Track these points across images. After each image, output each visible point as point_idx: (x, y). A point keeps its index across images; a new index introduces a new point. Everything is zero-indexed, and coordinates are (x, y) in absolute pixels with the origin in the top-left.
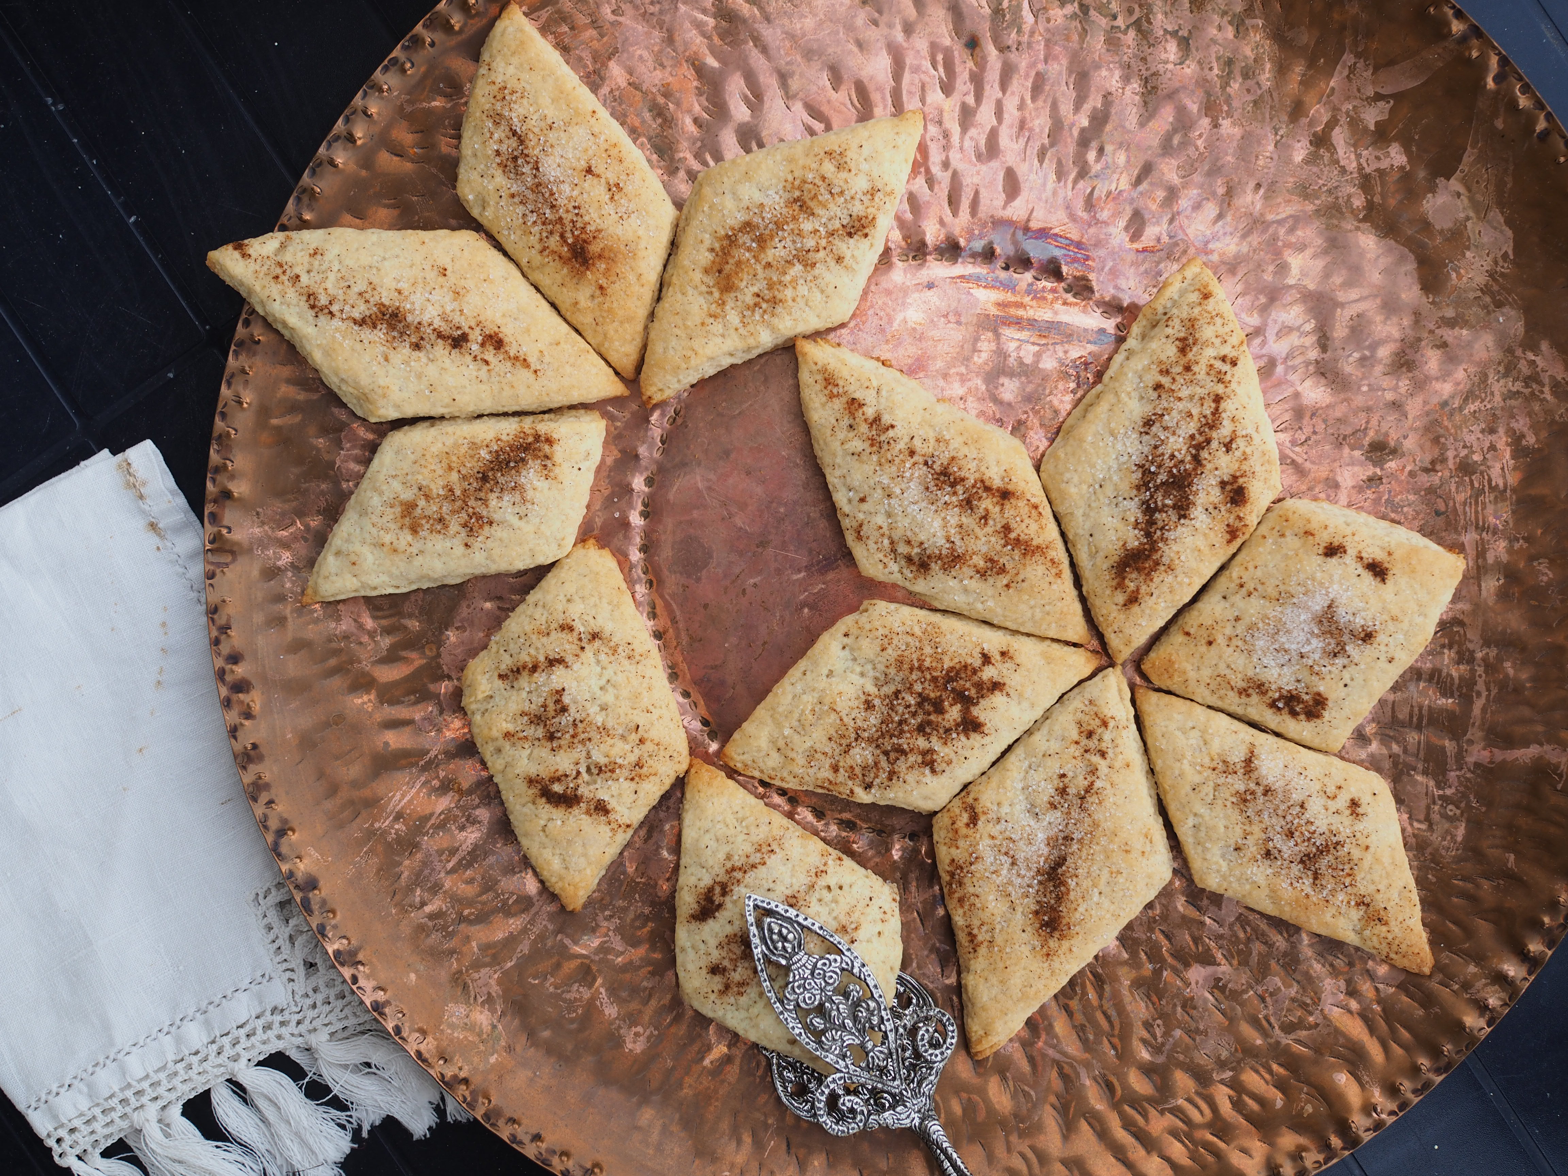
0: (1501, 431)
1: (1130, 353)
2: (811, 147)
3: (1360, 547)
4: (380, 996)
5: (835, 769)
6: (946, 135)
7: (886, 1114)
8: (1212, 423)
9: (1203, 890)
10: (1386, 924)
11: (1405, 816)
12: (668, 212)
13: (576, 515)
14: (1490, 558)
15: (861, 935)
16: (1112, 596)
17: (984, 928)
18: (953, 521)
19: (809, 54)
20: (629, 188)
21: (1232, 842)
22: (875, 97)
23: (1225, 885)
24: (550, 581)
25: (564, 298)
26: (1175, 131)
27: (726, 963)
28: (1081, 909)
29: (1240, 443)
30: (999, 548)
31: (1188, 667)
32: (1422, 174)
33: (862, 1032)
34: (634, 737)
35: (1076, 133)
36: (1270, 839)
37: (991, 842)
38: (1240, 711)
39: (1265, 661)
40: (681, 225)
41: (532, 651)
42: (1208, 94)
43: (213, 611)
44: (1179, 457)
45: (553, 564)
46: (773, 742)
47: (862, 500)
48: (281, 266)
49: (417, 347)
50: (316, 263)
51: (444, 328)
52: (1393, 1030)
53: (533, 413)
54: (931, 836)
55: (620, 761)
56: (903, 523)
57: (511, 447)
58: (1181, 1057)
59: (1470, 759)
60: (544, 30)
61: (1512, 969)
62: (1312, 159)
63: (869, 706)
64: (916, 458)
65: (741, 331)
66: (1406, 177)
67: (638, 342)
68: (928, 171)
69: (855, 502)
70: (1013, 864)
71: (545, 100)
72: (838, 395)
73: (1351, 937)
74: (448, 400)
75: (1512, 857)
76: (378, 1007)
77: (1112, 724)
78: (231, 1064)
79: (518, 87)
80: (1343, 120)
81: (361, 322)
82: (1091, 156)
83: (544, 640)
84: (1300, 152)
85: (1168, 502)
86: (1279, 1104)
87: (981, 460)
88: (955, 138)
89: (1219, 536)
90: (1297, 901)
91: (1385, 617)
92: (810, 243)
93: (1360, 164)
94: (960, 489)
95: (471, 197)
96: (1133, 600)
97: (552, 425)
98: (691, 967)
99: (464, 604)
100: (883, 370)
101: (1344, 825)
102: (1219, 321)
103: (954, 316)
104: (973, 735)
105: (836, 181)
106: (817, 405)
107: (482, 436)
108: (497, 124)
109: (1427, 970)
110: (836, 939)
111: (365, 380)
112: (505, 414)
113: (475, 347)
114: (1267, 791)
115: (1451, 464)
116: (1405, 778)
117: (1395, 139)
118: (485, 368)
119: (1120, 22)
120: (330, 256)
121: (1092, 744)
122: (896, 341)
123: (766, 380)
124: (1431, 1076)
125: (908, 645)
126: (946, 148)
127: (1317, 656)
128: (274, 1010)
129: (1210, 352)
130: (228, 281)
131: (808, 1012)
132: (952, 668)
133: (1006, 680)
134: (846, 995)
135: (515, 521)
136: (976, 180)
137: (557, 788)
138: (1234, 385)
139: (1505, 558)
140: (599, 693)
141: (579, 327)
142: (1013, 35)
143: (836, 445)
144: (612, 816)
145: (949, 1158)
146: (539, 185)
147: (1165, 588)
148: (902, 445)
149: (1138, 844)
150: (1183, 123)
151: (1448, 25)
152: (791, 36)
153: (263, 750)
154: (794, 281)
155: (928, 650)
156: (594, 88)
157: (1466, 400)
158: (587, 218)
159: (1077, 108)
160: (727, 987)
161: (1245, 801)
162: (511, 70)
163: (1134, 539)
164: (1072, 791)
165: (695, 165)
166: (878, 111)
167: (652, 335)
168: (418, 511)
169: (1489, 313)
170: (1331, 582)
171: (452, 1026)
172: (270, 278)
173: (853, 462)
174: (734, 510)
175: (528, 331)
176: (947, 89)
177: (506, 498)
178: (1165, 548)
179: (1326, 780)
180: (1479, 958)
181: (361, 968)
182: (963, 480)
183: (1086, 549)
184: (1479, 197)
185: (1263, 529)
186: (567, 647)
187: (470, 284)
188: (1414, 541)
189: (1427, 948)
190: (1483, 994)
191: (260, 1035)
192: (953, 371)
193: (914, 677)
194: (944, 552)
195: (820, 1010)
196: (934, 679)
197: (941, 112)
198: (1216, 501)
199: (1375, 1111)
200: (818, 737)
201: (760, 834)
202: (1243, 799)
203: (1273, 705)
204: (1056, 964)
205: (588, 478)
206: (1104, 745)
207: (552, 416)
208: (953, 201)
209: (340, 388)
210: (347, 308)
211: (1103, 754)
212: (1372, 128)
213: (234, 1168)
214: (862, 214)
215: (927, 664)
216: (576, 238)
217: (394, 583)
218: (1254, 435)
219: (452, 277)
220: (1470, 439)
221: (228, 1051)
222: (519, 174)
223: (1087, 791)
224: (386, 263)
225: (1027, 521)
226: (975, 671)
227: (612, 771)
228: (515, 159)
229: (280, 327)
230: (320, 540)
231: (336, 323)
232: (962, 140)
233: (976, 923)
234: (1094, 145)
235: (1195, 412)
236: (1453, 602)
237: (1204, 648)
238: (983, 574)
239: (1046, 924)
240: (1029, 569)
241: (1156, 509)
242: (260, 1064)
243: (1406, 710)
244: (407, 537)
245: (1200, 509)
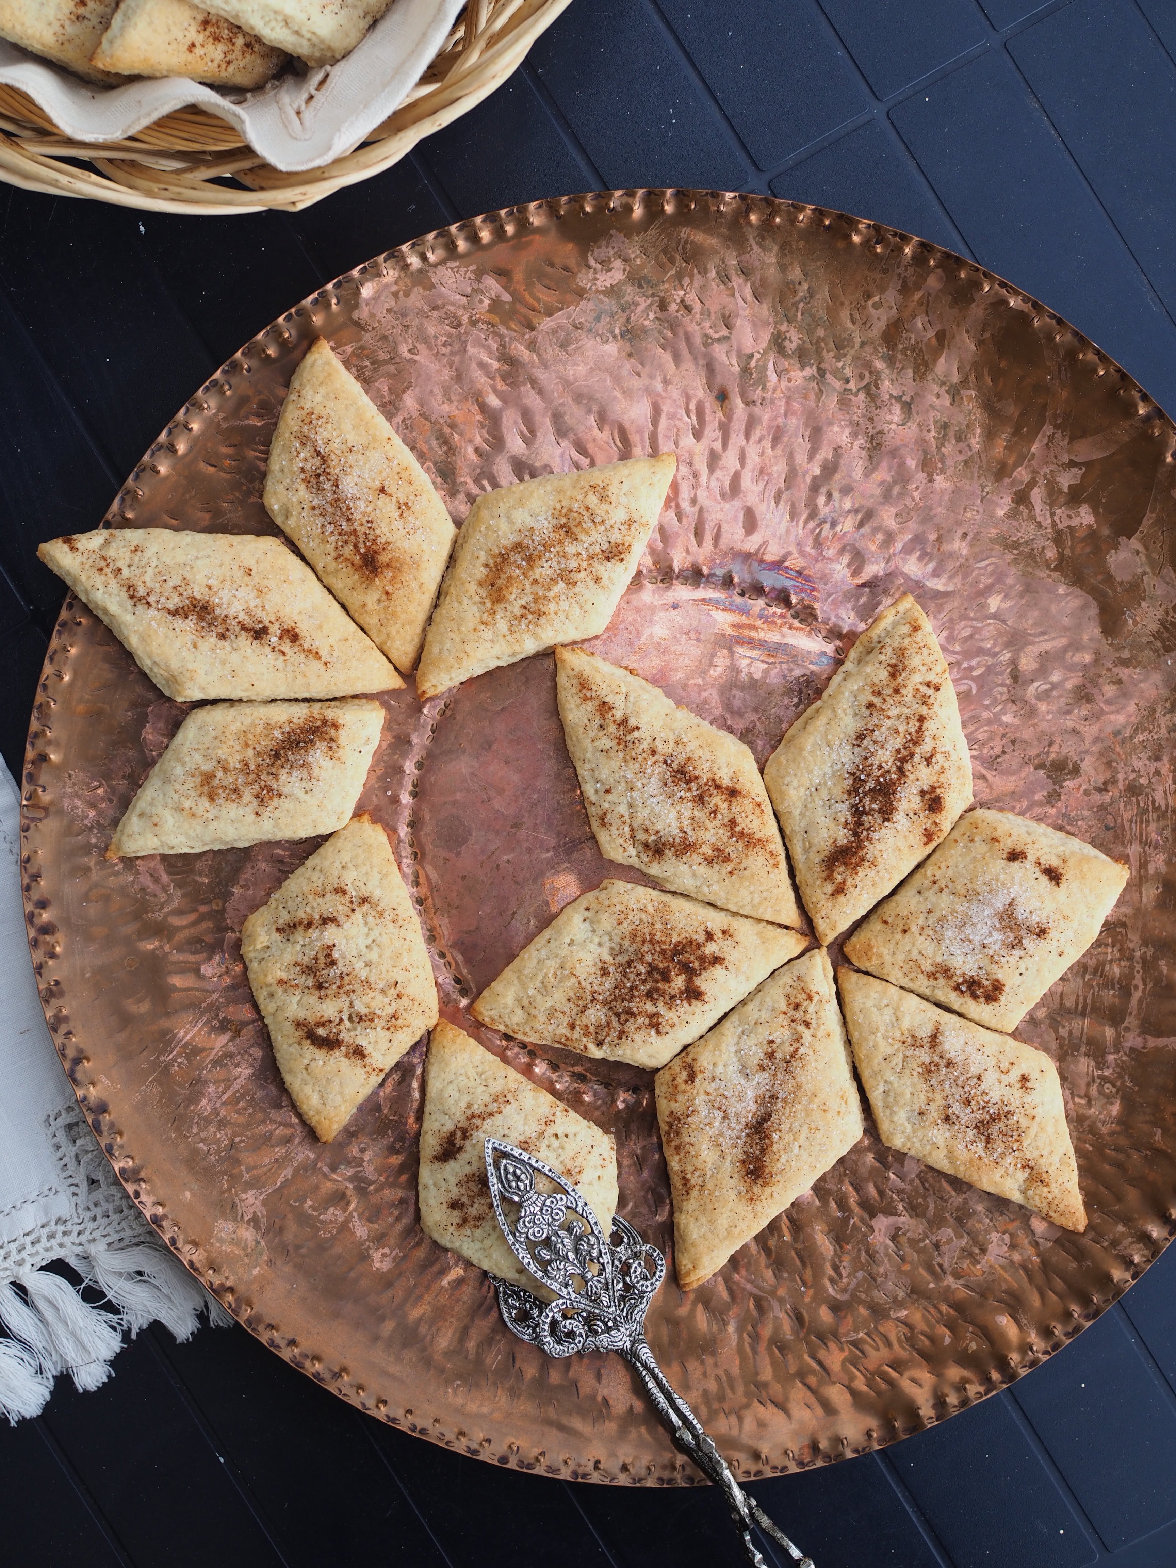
0: (1165, 759)
1: (847, 675)
2: (578, 481)
3: (1039, 854)
4: (160, 1210)
5: (572, 1027)
6: (696, 475)
7: (602, 1337)
8: (916, 739)
9: (889, 1148)
10: (1047, 1185)
11: (1068, 1092)
12: (449, 530)
13: (355, 792)
14: (1151, 869)
15: (584, 1178)
16: (822, 886)
17: (697, 1174)
18: (687, 814)
19: (579, 398)
20: (416, 508)
21: (916, 1107)
22: (634, 438)
23: (909, 1145)
24: (327, 849)
25: (354, 600)
26: (895, 482)
27: (464, 1199)
28: (783, 1160)
29: (939, 757)
30: (725, 839)
31: (885, 952)
32: (1106, 532)
33: (582, 1262)
34: (393, 992)
35: (808, 480)
36: (949, 1106)
37: (706, 1098)
38: (928, 992)
39: (952, 949)
40: (460, 541)
41: (308, 910)
42: (925, 452)
43: (25, 862)
44: (886, 767)
45: (331, 835)
46: (519, 1000)
47: (608, 791)
48: (105, 559)
49: (222, 637)
50: (137, 559)
51: (248, 622)
52: (1048, 1280)
53: (320, 700)
54: (653, 1090)
55: (378, 1012)
56: (643, 814)
57: (301, 729)
58: (863, 1296)
59: (1127, 1045)
60: (347, 364)
61: (1156, 1231)
62: (1013, 514)
63: (604, 972)
64: (657, 757)
65: (509, 638)
66: (1092, 535)
67: (416, 641)
68: (678, 506)
69: (601, 793)
70: (725, 1118)
71: (347, 426)
72: (591, 699)
73: (1016, 1196)
74: (247, 685)
75: (1159, 1131)
76: (156, 1220)
77: (816, 998)
78: (16, 1268)
79: (324, 413)
80: (1041, 481)
81: (174, 613)
82: (821, 500)
83: (320, 900)
84: (1003, 506)
85: (874, 806)
86: (947, 1340)
87: (713, 762)
88: (704, 478)
89: (916, 838)
90: (971, 1161)
91: (1058, 916)
92: (573, 564)
93: (1053, 521)
94: (694, 786)
95: (276, 507)
96: (840, 890)
97: (338, 712)
98: (432, 1202)
99: (249, 865)
100: (631, 678)
101: (1015, 1097)
102: (925, 651)
103: (694, 634)
104: (694, 1002)
105: (598, 512)
106: (573, 706)
107: (276, 718)
108: (303, 444)
109: (1081, 1228)
110: (563, 1181)
111: (175, 664)
112: (296, 700)
113: (274, 639)
114: (949, 1064)
115: (1121, 785)
116: (1069, 1059)
117: (1085, 501)
118: (282, 658)
119: (852, 385)
120: (149, 553)
121: (798, 1015)
122: (643, 652)
123: (527, 680)
124: (1082, 1321)
125: (641, 920)
126: (695, 486)
127: (997, 947)
128: (58, 1221)
129: (917, 678)
130: (56, 570)
131: (535, 1244)
132: (679, 943)
133: (727, 957)
134: (570, 1230)
135: (301, 794)
136: (719, 516)
137: (321, 1032)
138: (936, 708)
139: (1164, 869)
140: (364, 950)
141: (366, 627)
142: (759, 391)
143: (587, 743)
144: (368, 1061)
145: (655, 1378)
146: (337, 500)
147: (868, 882)
148: (645, 745)
149: (834, 1104)
150: (902, 477)
151: (1135, 406)
152: (566, 383)
153: (64, 986)
154: (557, 597)
155: (658, 926)
156: (389, 417)
157: (1136, 730)
158: (378, 532)
159: (811, 457)
160: (465, 1221)
161: (930, 1071)
162: (318, 398)
163: (843, 836)
164: (779, 1055)
165: (475, 490)
166: (637, 451)
167: (430, 637)
168: (216, 782)
169: (1159, 656)
170: (1013, 884)
171: (220, 1240)
172: (94, 570)
173: (601, 757)
174: (492, 793)
175: (320, 627)
176: (698, 435)
177: (295, 774)
178: (870, 847)
179: (1001, 1057)
180: (1127, 1220)
181: (144, 1185)
182: (697, 778)
183: (800, 844)
184: (1155, 556)
185: (956, 834)
186: (340, 908)
187: (272, 584)
188: (1085, 851)
189: (1082, 1208)
190: (1129, 1251)
191: (44, 1242)
192: (691, 682)
193: (645, 948)
194: (678, 840)
195: (547, 1243)
196: (663, 952)
197: (691, 457)
198: (916, 807)
199: (1031, 1349)
200: (558, 998)
201: (497, 1086)
202: (928, 1070)
203: (957, 988)
204: (759, 1208)
205: (366, 761)
206: (808, 1017)
207: (338, 703)
208: (698, 533)
209: (151, 670)
210: (163, 600)
211: (807, 1024)
212: (1066, 490)
213: (14, 1362)
214: (619, 541)
215: (657, 938)
216: (368, 549)
217: (190, 843)
218: (952, 752)
219: (256, 578)
220: (1138, 764)
221: (15, 1257)
222: (320, 489)
223: (792, 1056)
224: (199, 562)
225: (751, 817)
226: (699, 946)
227: (371, 1020)
228: (318, 476)
229: (100, 614)
230: (125, 803)
231: (152, 612)
232: (709, 479)
233: (690, 1168)
234: (823, 490)
235: (902, 729)
236: (1117, 906)
237: (899, 936)
238: (710, 861)
239: (752, 1172)
240: (750, 859)
241: (864, 812)
242: (42, 1269)
243: (1073, 998)
244: (205, 803)
245: (902, 814)
